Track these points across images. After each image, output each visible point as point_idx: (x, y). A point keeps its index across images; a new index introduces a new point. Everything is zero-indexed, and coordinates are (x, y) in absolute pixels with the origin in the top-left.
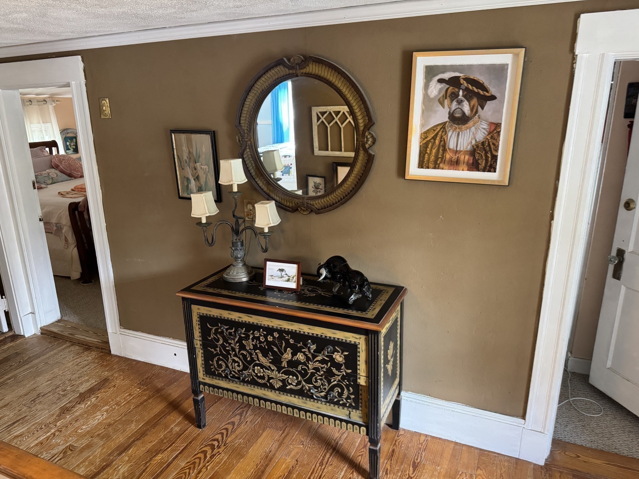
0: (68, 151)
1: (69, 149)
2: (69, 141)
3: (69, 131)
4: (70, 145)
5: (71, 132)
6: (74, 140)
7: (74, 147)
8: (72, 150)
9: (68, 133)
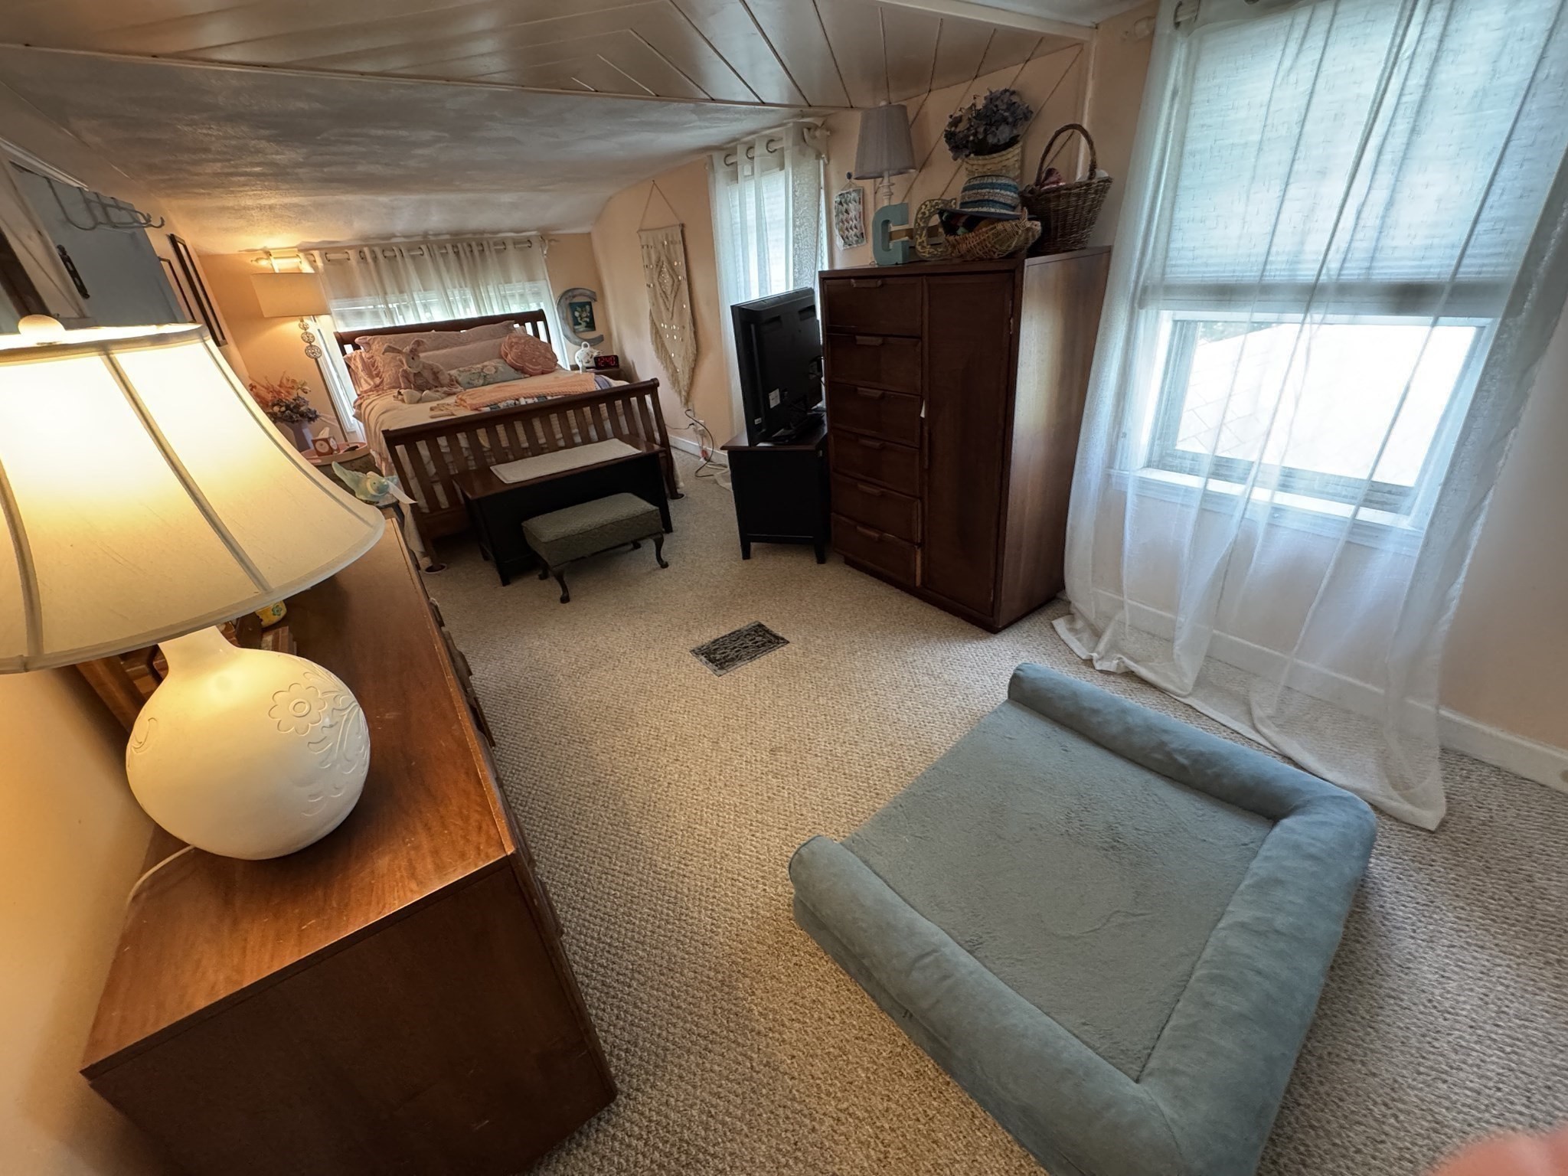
0: (577, 327)
1: (580, 324)
2: (579, 309)
3: (576, 292)
4: (580, 316)
5: (581, 295)
6: (588, 307)
7: (588, 320)
8: (584, 324)
9: (574, 297)
